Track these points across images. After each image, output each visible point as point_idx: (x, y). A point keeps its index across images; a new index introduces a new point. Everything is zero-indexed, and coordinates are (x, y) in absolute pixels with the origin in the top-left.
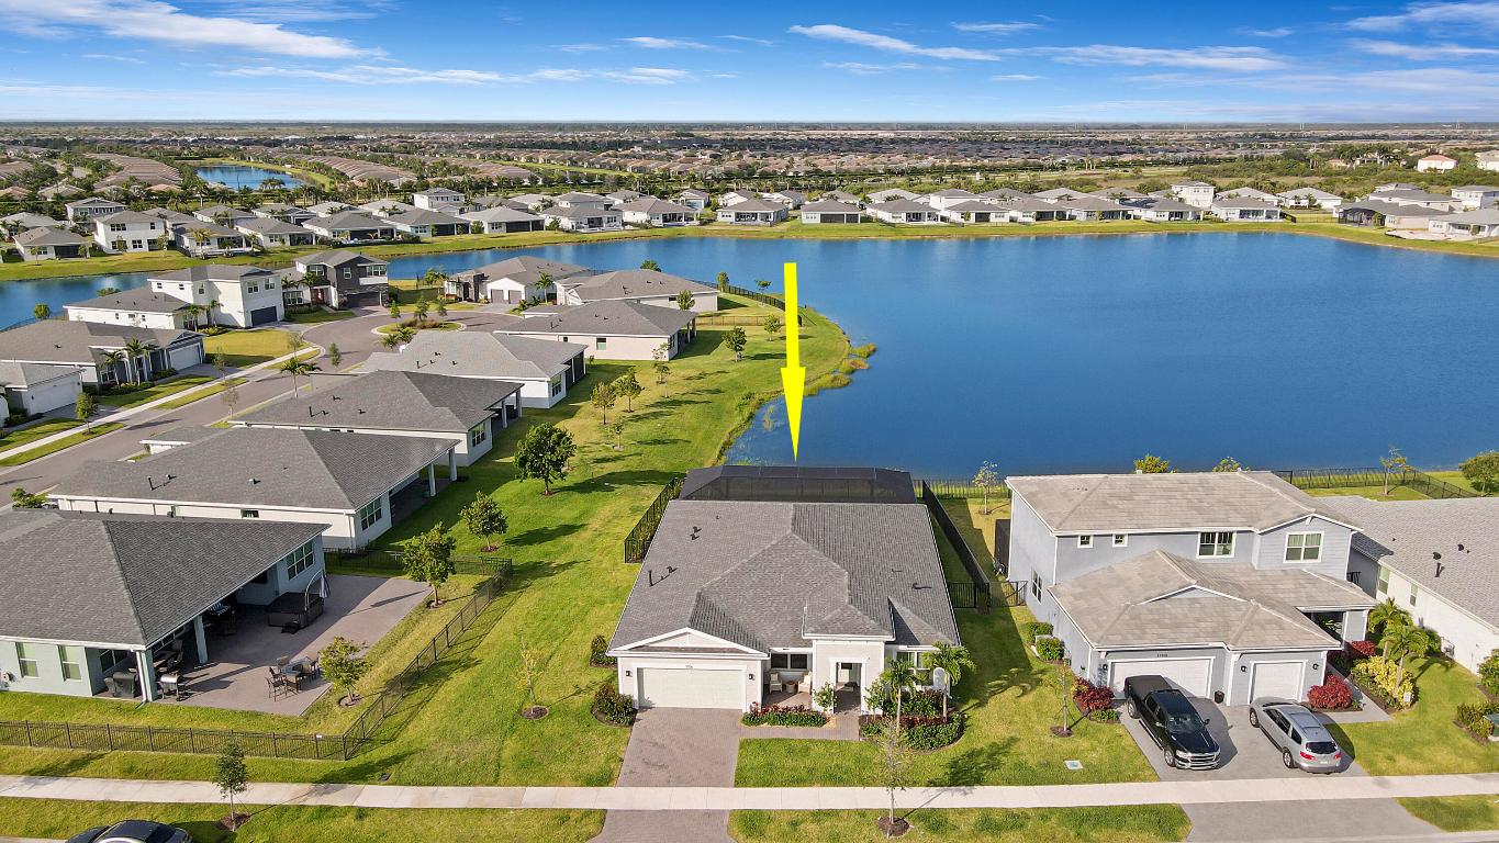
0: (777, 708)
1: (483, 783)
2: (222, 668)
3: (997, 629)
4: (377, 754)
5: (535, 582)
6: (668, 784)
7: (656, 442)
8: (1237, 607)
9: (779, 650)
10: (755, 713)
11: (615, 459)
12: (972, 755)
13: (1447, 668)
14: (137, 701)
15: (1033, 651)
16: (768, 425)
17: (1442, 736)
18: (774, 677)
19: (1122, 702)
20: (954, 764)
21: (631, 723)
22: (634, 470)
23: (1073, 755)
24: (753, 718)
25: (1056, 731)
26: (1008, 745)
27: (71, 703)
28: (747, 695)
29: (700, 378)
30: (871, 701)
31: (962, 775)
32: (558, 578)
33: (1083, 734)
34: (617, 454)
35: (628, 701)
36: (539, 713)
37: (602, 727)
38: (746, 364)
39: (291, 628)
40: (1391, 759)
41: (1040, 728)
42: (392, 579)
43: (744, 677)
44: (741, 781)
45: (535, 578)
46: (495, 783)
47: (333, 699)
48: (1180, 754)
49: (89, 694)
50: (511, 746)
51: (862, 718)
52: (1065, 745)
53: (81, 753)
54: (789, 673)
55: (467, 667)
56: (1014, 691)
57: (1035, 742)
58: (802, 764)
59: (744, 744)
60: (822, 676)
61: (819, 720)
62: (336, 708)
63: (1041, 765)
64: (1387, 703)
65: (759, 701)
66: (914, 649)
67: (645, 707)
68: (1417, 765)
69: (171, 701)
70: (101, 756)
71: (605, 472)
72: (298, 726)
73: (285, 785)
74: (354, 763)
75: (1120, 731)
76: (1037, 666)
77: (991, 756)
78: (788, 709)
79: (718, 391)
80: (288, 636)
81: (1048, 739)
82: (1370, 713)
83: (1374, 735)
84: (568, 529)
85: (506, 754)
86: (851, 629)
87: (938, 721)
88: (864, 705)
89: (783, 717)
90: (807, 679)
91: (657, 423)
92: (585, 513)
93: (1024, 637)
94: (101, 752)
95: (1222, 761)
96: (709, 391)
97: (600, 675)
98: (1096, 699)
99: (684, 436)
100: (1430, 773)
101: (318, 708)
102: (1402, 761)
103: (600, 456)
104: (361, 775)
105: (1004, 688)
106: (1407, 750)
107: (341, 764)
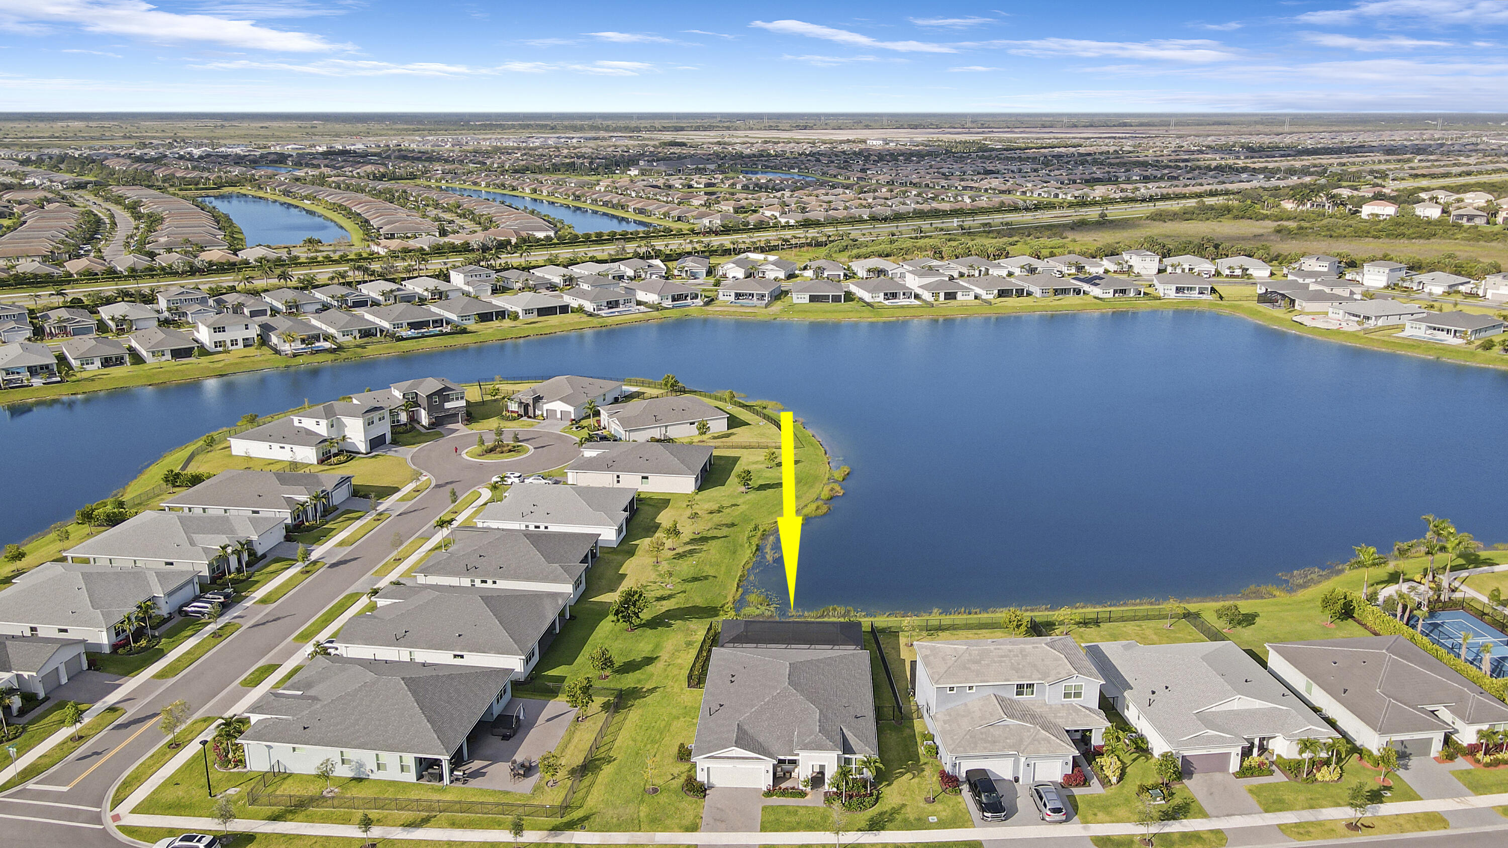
0: (780, 788)
1: (633, 831)
2: (476, 764)
3: (905, 735)
4: (577, 815)
5: (636, 702)
6: (727, 830)
7: (695, 579)
8: (1029, 729)
9: (782, 758)
10: (769, 790)
11: (670, 597)
12: (881, 814)
13: (1147, 759)
14: (440, 784)
15: (922, 750)
16: (769, 557)
17: (1127, 800)
18: (779, 769)
19: (964, 782)
20: (871, 819)
21: (704, 796)
22: (682, 606)
23: (933, 814)
24: (769, 793)
25: (927, 800)
26: (901, 808)
27: (405, 786)
28: (765, 781)
29: (719, 511)
30: (829, 785)
31: (875, 825)
32: (649, 699)
33: (941, 802)
34: (670, 592)
35: (702, 785)
36: (655, 791)
37: (690, 798)
38: (753, 496)
39: (506, 738)
40: (1095, 815)
41: (918, 798)
42: (552, 701)
43: (764, 772)
44: (763, 829)
45: (635, 699)
46: (640, 830)
47: (544, 783)
48: (985, 814)
49: (415, 781)
50: (644, 810)
51: (826, 793)
52: (930, 808)
53: (424, 814)
54: (787, 767)
55: (609, 762)
56: (909, 776)
57: (915, 806)
58: (793, 819)
59: (764, 808)
60: (804, 771)
61: (803, 794)
62: (546, 787)
63: (915, 819)
64: (1105, 782)
65: (771, 784)
66: (853, 757)
67: (710, 787)
68: (1108, 818)
69: (459, 785)
70: (435, 816)
71: (664, 609)
72: (529, 798)
73: (534, 832)
74: (565, 820)
75: (960, 800)
76: (923, 760)
77: (890, 815)
78: (786, 789)
79: (733, 525)
80: (505, 743)
81: (922, 804)
82: (1096, 787)
83: (1091, 802)
84: (649, 661)
85: (642, 814)
86: (820, 747)
87: (865, 796)
88: (826, 786)
89: (784, 793)
90: (796, 770)
91: (692, 561)
92: (657, 646)
93: (919, 740)
94: (434, 814)
95: (1007, 818)
96: (727, 526)
97: (684, 767)
98: (950, 781)
99: (711, 572)
100: (1113, 822)
101: (537, 789)
102: (1101, 815)
103: (659, 594)
104: (571, 826)
105: (902, 774)
106: (1106, 809)
107: (558, 821)
